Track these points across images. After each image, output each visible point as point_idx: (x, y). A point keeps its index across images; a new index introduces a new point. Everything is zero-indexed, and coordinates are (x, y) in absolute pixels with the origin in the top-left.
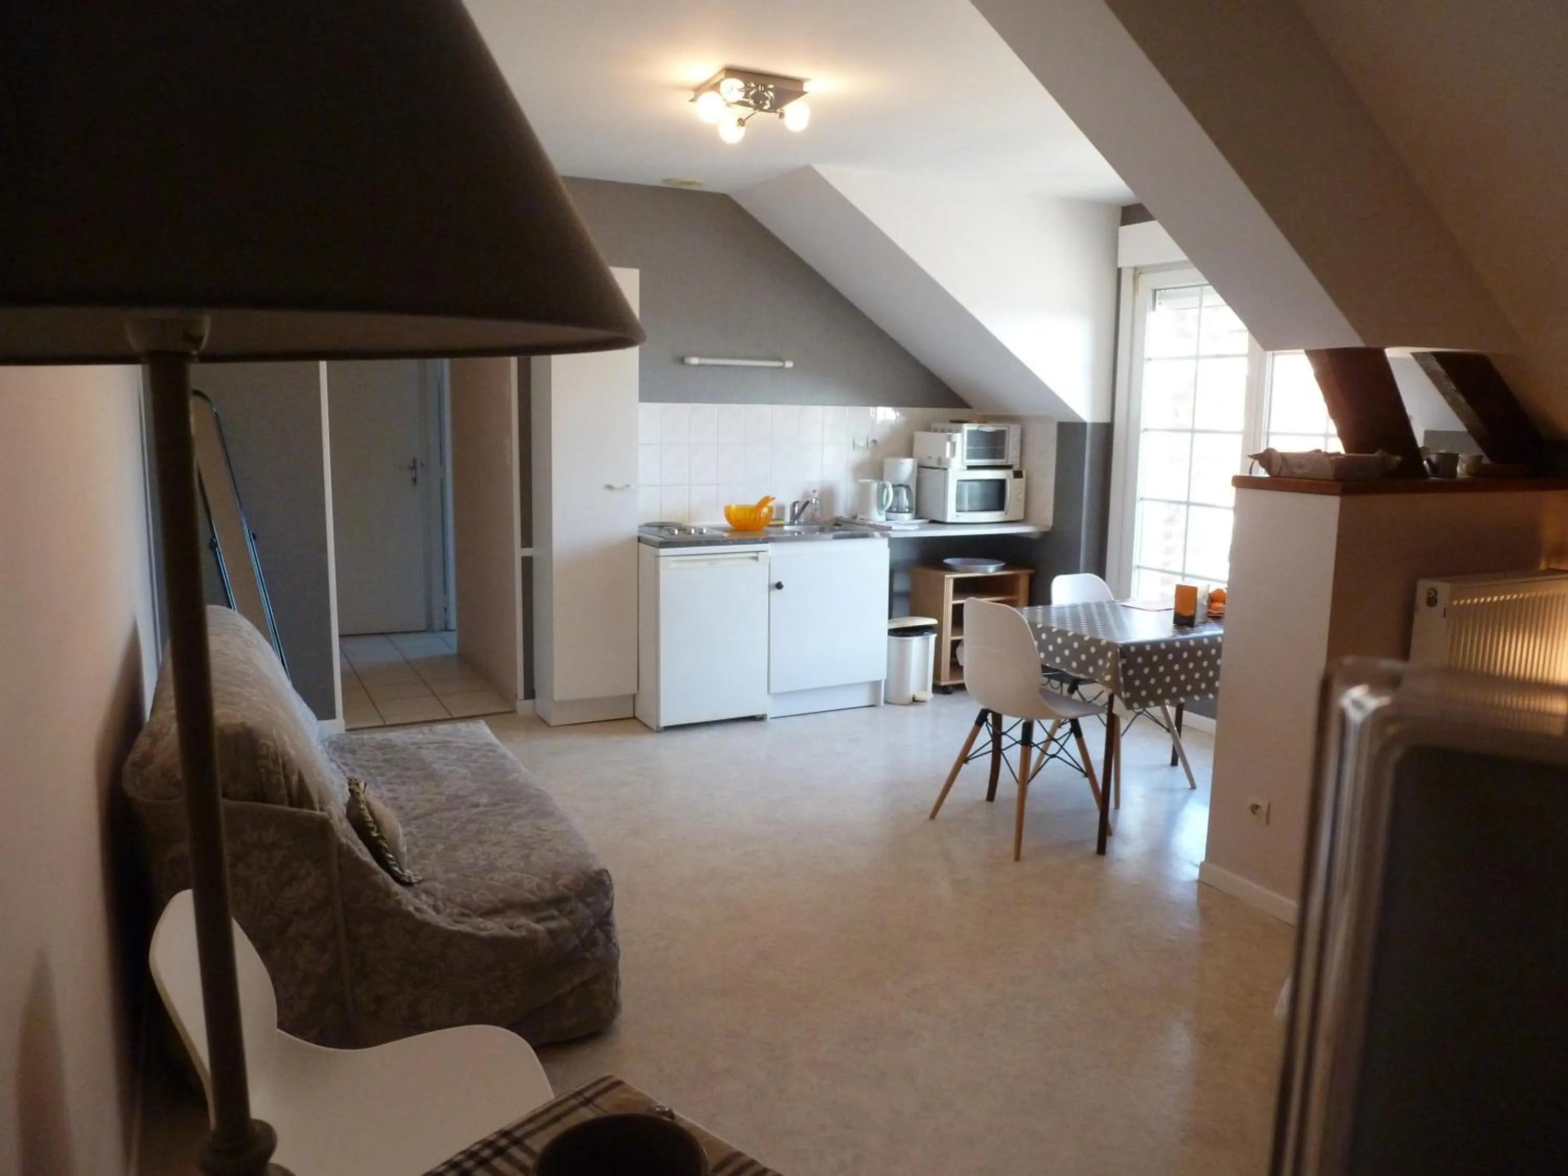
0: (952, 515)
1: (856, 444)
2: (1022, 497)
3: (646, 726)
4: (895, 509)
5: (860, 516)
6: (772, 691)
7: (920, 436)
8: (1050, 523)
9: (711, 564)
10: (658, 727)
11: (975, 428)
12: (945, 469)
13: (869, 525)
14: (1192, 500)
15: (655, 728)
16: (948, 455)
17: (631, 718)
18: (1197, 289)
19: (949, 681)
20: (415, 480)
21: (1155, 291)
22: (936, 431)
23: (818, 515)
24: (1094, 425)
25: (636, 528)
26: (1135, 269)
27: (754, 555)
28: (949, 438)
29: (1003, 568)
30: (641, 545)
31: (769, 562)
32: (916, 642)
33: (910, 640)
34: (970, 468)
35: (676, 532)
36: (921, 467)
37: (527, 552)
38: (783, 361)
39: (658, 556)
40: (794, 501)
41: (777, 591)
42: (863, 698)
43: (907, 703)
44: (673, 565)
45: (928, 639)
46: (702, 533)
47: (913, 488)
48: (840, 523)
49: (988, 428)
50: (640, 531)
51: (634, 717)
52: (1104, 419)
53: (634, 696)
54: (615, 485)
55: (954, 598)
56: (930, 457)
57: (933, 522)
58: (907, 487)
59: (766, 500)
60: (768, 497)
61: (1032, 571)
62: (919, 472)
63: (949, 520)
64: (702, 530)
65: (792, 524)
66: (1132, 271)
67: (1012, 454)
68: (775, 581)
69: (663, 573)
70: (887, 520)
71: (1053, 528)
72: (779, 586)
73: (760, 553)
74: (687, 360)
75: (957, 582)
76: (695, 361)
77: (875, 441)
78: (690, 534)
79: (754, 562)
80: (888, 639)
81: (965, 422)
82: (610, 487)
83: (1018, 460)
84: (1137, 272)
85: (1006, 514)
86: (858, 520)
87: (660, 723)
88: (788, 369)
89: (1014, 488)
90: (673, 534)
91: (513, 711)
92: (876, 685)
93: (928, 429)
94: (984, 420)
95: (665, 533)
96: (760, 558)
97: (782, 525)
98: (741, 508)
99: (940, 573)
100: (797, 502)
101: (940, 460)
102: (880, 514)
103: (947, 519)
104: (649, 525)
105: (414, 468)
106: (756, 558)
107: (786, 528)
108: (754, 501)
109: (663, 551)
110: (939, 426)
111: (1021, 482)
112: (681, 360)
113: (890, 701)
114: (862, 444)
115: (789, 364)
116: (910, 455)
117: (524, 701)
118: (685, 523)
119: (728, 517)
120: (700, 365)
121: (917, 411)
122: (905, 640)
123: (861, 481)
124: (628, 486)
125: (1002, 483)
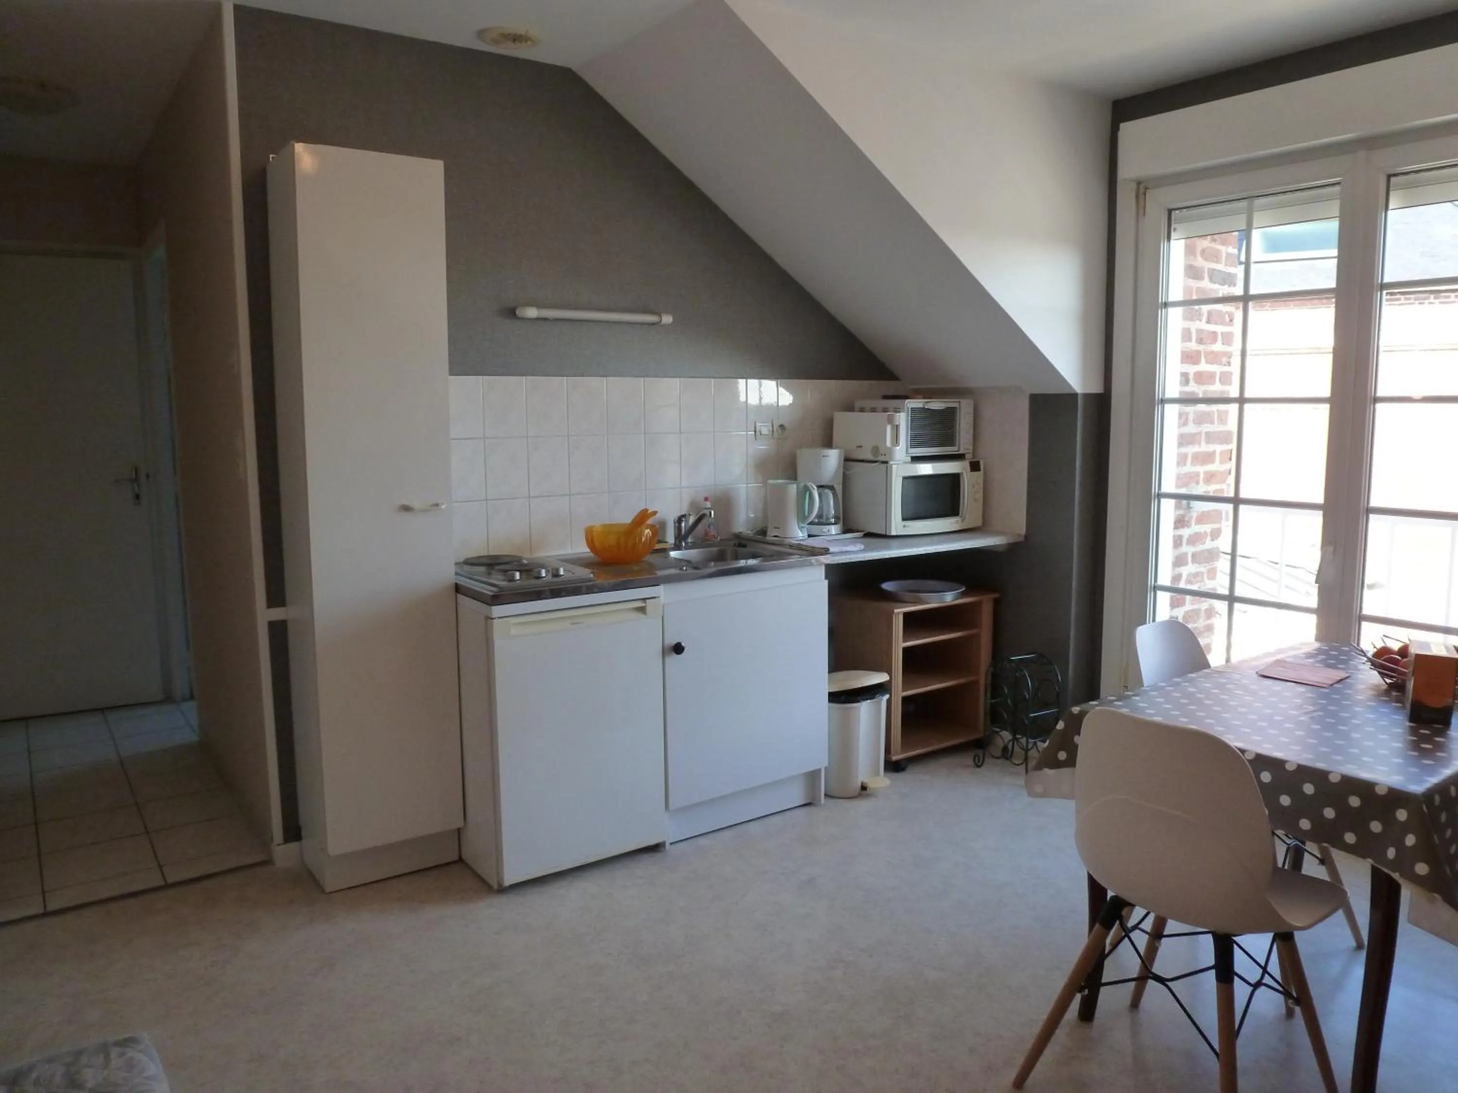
0: (897, 525)
1: (758, 430)
2: (980, 496)
3: (483, 881)
4: (821, 520)
5: (771, 533)
6: (672, 806)
7: (842, 419)
8: (1023, 531)
9: (572, 624)
10: (500, 885)
11: (920, 405)
12: (886, 462)
13: (791, 546)
14: (1243, 495)
15: (495, 886)
16: (888, 443)
17: (454, 862)
18: (1243, 204)
19: (902, 754)
20: (137, 497)
21: (1170, 211)
22: (862, 410)
23: (713, 532)
24: (1086, 396)
25: (452, 569)
26: (1139, 183)
27: (640, 604)
28: (890, 420)
29: (964, 594)
30: (460, 597)
31: (662, 615)
32: (864, 709)
33: (856, 708)
34: (916, 459)
35: (517, 575)
36: (848, 460)
37: (277, 614)
38: (659, 315)
39: (489, 618)
40: (679, 514)
41: (675, 656)
42: (796, 795)
43: (856, 794)
44: (513, 631)
45: (880, 703)
46: (556, 575)
47: (839, 488)
48: (744, 542)
49: (936, 405)
50: (457, 574)
51: (461, 860)
52: (1096, 388)
53: (459, 830)
54: (416, 505)
55: (905, 641)
56: (861, 447)
57: (869, 535)
58: (831, 488)
59: (643, 517)
60: (646, 510)
61: (996, 595)
62: (845, 468)
63: (893, 533)
64: (558, 570)
65: (677, 547)
66: (1134, 186)
67: (964, 442)
68: (671, 641)
69: (500, 645)
70: (809, 536)
71: (1026, 537)
72: (678, 649)
73: (648, 601)
74: (519, 312)
75: (906, 615)
76: (532, 312)
77: (782, 426)
78: (539, 577)
79: (640, 615)
80: (829, 707)
81: (906, 397)
82: (406, 509)
83: (971, 447)
84: (1142, 188)
85: (963, 521)
86: (769, 538)
87: (502, 879)
88: (665, 325)
89: (970, 484)
90: (512, 580)
91: (268, 862)
92: (813, 776)
93: (850, 408)
94: (928, 394)
95: (499, 580)
96: (648, 610)
97: (665, 551)
98: (608, 529)
99: (885, 605)
100: (684, 516)
101: (876, 450)
102: (801, 528)
103: (890, 530)
104: (470, 562)
105: (136, 480)
106: (642, 610)
107: (673, 554)
108: (625, 517)
109: (498, 611)
110: (869, 404)
111: (978, 476)
112: (511, 313)
113: (829, 794)
114: (765, 431)
115: (667, 319)
116: (828, 443)
117: (282, 847)
118: (527, 557)
119: (591, 543)
120: (538, 319)
121: (832, 385)
122: (852, 708)
123: (770, 481)
124: (437, 505)
125: (954, 480)
